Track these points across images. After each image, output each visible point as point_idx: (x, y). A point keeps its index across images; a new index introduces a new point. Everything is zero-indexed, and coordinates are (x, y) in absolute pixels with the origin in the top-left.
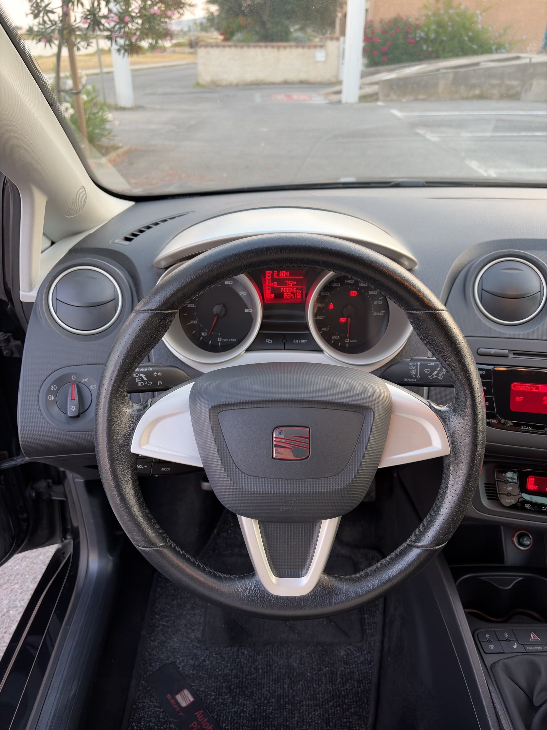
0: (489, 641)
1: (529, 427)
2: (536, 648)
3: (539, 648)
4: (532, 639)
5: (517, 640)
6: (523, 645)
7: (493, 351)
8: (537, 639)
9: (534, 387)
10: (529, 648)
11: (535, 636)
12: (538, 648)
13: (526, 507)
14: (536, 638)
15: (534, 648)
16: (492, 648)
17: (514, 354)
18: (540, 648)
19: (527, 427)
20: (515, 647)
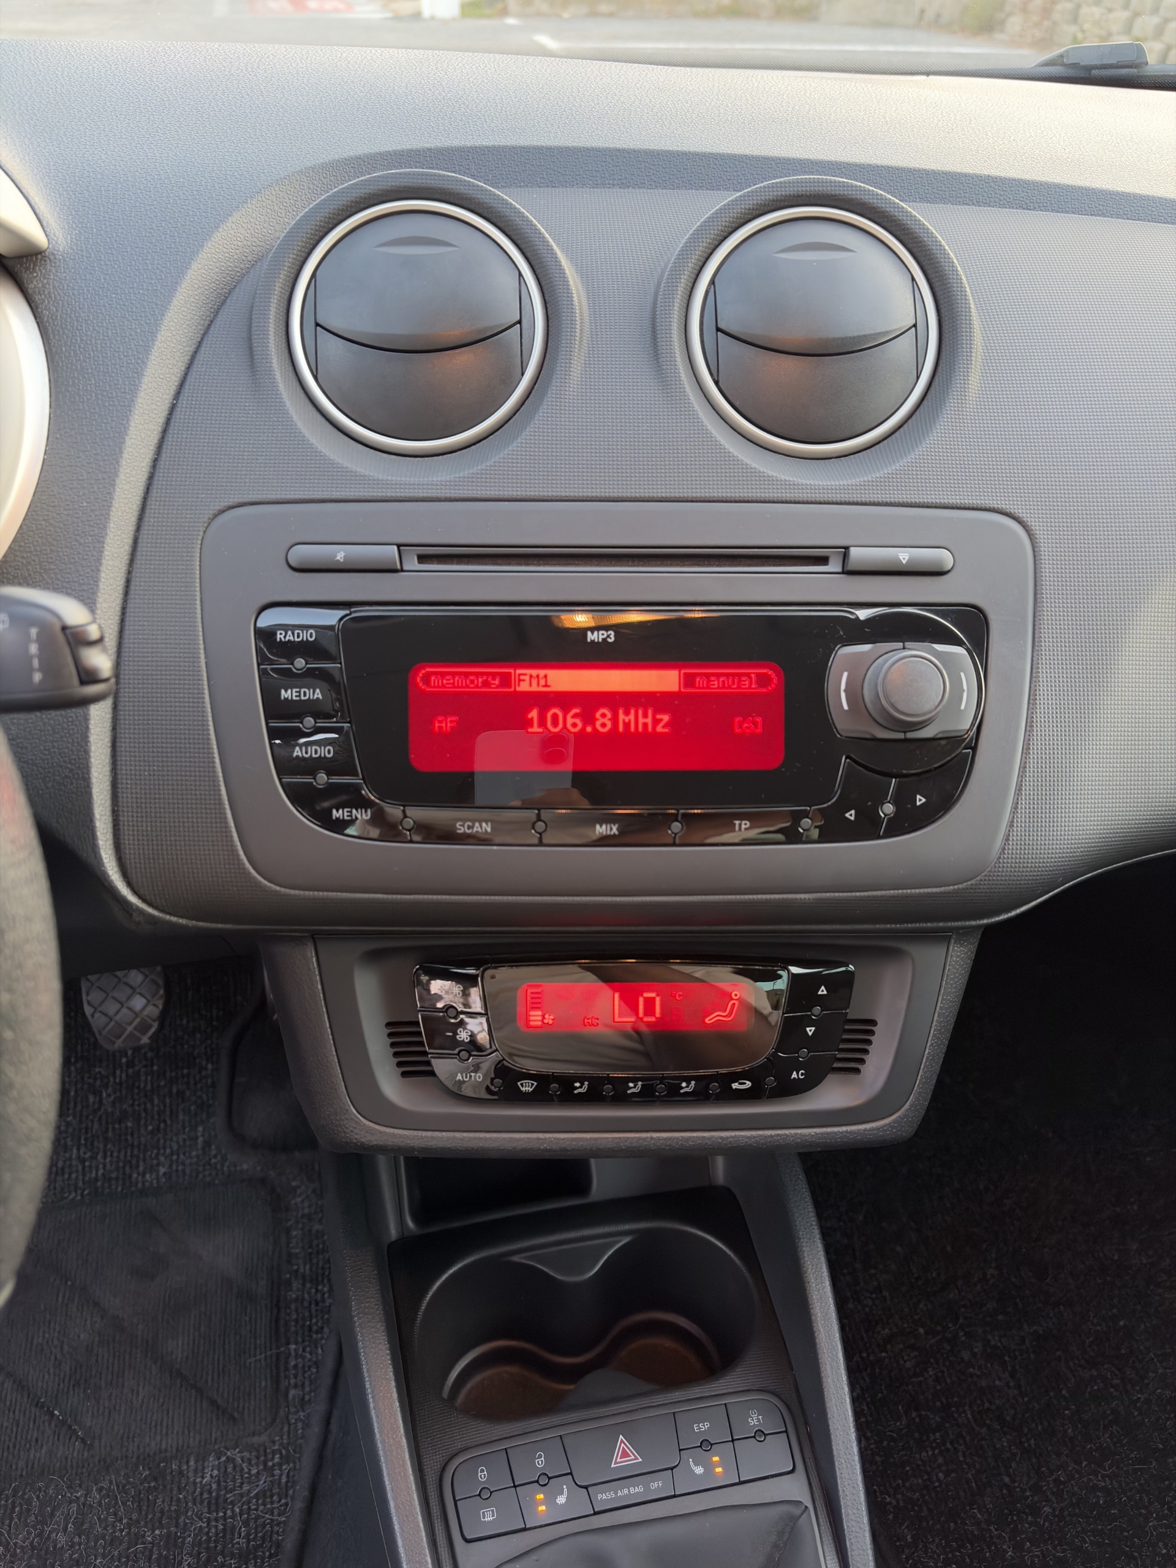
0: (485, 1494)
1: (484, 825)
2: (626, 1491)
3: (634, 1491)
4: (618, 1462)
5: (571, 1474)
6: (586, 1487)
7: (340, 554)
8: (634, 1458)
9: (494, 675)
10: (604, 1497)
11: (630, 1449)
12: (632, 1490)
13: (523, 1089)
14: (630, 1456)
15: (620, 1494)
16: (489, 1518)
17: (422, 558)
18: (637, 1490)
19: (477, 824)
20: (561, 1500)
